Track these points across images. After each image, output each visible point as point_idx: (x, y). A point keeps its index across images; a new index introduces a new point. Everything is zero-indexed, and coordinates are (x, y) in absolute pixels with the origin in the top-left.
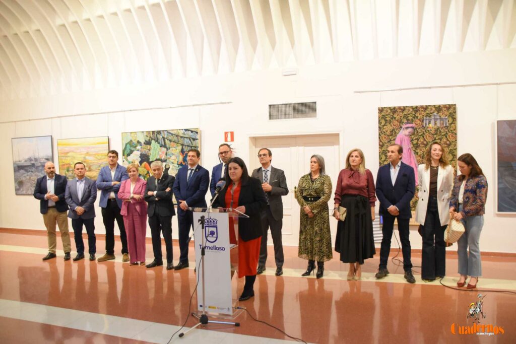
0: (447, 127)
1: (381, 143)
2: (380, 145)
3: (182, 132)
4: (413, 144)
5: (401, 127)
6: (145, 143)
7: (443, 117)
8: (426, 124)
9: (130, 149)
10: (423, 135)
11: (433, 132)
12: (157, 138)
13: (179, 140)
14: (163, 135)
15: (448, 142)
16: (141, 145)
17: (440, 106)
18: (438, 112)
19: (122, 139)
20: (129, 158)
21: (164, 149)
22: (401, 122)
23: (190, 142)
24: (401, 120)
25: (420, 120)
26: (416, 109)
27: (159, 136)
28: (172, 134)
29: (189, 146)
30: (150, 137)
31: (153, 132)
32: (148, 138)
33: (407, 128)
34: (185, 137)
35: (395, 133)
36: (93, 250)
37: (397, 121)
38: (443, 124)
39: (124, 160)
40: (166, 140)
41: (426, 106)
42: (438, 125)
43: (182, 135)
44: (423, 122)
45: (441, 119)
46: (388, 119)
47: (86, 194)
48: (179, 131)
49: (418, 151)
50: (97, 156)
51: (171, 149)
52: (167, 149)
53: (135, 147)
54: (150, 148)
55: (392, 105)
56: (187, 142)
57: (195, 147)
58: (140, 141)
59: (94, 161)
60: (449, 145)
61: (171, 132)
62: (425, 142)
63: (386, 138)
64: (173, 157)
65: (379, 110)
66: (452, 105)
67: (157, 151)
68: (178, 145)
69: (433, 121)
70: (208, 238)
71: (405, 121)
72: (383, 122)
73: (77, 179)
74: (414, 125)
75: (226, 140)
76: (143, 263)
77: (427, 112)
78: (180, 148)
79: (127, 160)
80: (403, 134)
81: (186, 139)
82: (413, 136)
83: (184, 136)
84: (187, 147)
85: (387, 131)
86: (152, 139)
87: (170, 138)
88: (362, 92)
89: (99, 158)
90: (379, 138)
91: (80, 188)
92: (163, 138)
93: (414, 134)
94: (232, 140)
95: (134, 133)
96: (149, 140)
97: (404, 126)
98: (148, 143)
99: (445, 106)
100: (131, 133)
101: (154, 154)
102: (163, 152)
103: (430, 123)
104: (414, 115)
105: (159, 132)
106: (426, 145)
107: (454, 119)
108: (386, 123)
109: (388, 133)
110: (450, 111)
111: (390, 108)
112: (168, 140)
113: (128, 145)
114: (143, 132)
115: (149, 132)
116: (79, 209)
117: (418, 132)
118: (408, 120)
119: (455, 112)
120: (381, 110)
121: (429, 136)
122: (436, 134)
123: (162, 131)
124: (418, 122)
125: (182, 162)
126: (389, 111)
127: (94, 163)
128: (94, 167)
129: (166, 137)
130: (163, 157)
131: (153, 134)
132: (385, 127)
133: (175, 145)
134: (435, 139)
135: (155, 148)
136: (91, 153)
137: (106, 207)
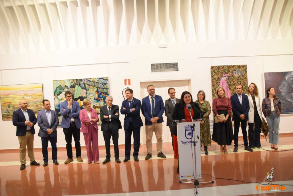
0: (243, 76)
1: (213, 84)
2: (212, 85)
3: (97, 79)
4: (228, 85)
5: (222, 76)
8: (234, 75)
9: (59, 91)
10: (233, 80)
11: (237, 78)
12: (79, 83)
13: (95, 84)
14: (83, 81)
15: (244, 83)
16: (68, 88)
17: (239, 66)
18: (239, 69)
19: (54, 85)
20: (59, 97)
21: (85, 91)
22: (222, 73)
23: (102, 86)
24: (222, 72)
25: (231, 72)
26: (229, 67)
29: (102, 88)
30: (74, 83)
31: (77, 80)
32: (73, 84)
33: (225, 76)
34: (99, 83)
35: (220, 79)
36: (55, 157)
37: (220, 73)
38: (241, 74)
39: (55, 98)
40: (86, 85)
41: (234, 65)
42: (239, 75)
43: (97, 82)
44: (232, 73)
45: (240, 72)
46: (216, 72)
47: (54, 120)
48: (95, 79)
49: (231, 88)
50: (33, 96)
51: (89, 90)
52: (87, 90)
53: (64, 90)
54: (75, 90)
55: (218, 65)
56: (100, 85)
57: (106, 89)
59: (30, 100)
60: (244, 85)
61: (90, 80)
63: (215, 82)
64: (91, 95)
65: (211, 67)
66: (245, 65)
67: (80, 92)
68: (94, 87)
69: (237, 73)
70: (187, 137)
71: (224, 73)
72: (214, 74)
74: (228, 75)
75: (126, 84)
77: (234, 68)
78: (96, 89)
80: (224, 79)
81: (100, 84)
82: (228, 81)
83: (98, 82)
84: (100, 89)
85: (216, 78)
86: (76, 84)
87: (89, 83)
88: (202, 58)
89: (35, 98)
90: (212, 81)
91: (49, 117)
92: (84, 83)
94: (129, 84)
95: (63, 81)
96: (74, 85)
98: (73, 87)
99: (242, 66)
100: (60, 80)
101: (77, 94)
103: (235, 74)
104: (228, 70)
105: (81, 80)
106: (234, 85)
107: (246, 72)
108: (215, 74)
109: (216, 79)
110: (245, 68)
112: (87, 84)
113: (58, 89)
114: (69, 80)
115: (74, 80)
116: (50, 130)
117: (230, 78)
118: (225, 72)
119: (246, 69)
120: (212, 67)
121: (236, 80)
122: (239, 79)
123: (83, 79)
124: (230, 73)
125: (97, 98)
126: (216, 68)
127: (31, 101)
128: (31, 104)
129: (86, 83)
130: (84, 95)
131: (76, 81)
132: (215, 76)
133: (92, 88)
134: (238, 82)
135: (78, 90)
136: (28, 95)
137: (69, 127)
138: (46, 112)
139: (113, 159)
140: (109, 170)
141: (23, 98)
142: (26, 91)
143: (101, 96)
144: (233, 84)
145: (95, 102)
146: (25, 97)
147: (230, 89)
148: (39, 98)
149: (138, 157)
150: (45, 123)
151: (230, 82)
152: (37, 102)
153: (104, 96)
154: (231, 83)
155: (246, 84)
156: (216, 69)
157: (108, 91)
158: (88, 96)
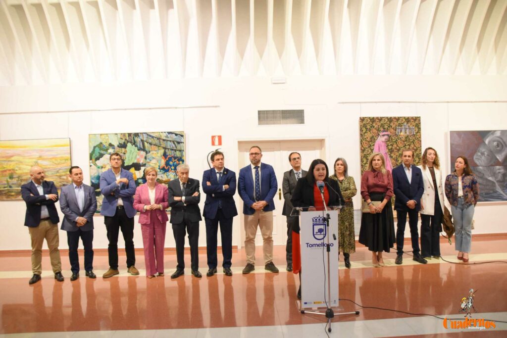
0: (414, 135)
1: (363, 148)
2: (361, 149)
3: (165, 134)
4: (389, 150)
5: (379, 135)
6: (118, 146)
7: (411, 127)
8: (398, 133)
9: (99, 153)
10: (396, 142)
11: (403, 139)
12: (134, 141)
13: (161, 143)
14: (141, 137)
15: (415, 148)
16: (114, 148)
17: (408, 118)
18: (407, 123)
19: (90, 141)
20: (97, 162)
21: (143, 153)
23: (174, 145)
24: (379, 128)
26: (390, 120)
27: (136, 139)
28: (153, 137)
29: (173, 150)
30: (126, 140)
31: (130, 135)
32: (123, 141)
33: (384, 135)
34: (168, 141)
36: (89, 266)
37: (376, 129)
38: (411, 133)
39: (92, 164)
40: (146, 143)
41: (398, 117)
42: (408, 133)
43: (165, 138)
44: (396, 130)
45: (409, 128)
46: (368, 127)
47: (88, 202)
48: (161, 134)
49: (392, 155)
50: (54, 160)
51: (151, 152)
52: (147, 153)
53: (107, 150)
54: (126, 151)
55: (372, 115)
56: (170, 145)
57: (180, 151)
58: (112, 143)
59: (49, 166)
60: (416, 150)
61: (152, 135)
62: (398, 148)
63: (366, 145)
64: (154, 161)
65: (360, 118)
66: (418, 117)
67: (134, 155)
68: (160, 148)
69: (403, 131)
70: (315, 236)
71: (382, 129)
72: (364, 130)
73: (75, 185)
74: (389, 133)
75: (213, 144)
76: (161, 274)
77: (399, 122)
78: (162, 151)
79: (95, 165)
80: (381, 140)
81: (169, 142)
82: (388, 143)
83: (167, 139)
84: (170, 150)
85: (367, 138)
86: (128, 142)
87: (150, 141)
88: (345, 103)
89: (56, 162)
90: (361, 143)
91: (80, 196)
92: (142, 141)
93: (389, 141)
94: (220, 143)
95: (106, 135)
96: (124, 143)
97: (381, 134)
98: (123, 146)
99: (412, 118)
100: (101, 135)
101: (130, 158)
102: (142, 156)
103: (401, 131)
104: (389, 124)
105: (137, 135)
106: (399, 150)
107: (419, 129)
108: (366, 131)
109: (369, 139)
110: (417, 122)
111: (370, 118)
112: (147, 143)
113: (97, 149)
114: (116, 134)
115: (125, 134)
116: (81, 220)
117: (392, 139)
118: (384, 129)
119: (420, 123)
120: (362, 120)
121: (401, 143)
122: (406, 141)
123: (141, 133)
124: (392, 130)
125: (164, 167)
126: (369, 120)
127: (49, 168)
128: (50, 173)
129: (145, 139)
130: (142, 161)
131: (129, 137)
132: (366, 134)
133: (156, 148)
134: (406, 145)
135: (131, 151)
136: (45, 157)
137: (114, 215)
138: (76, 188)
139: (188, 270)
140: (182, 289)
141: (37, 162)
142: (42, 151)
143: (171, 163)
144: (396, 149)
145: (161, 173)
146: (40, 162)
147: (391, 157)
148: (64, 163)
149: (231, 268)
150: (72, 207)
151: (392, 145)
152: (61, 171)
153: (175, 163)
154: (393, 148)
155: (419, 149)
156: (368, 122)
157: (182, 156)
158: (148, 162)
